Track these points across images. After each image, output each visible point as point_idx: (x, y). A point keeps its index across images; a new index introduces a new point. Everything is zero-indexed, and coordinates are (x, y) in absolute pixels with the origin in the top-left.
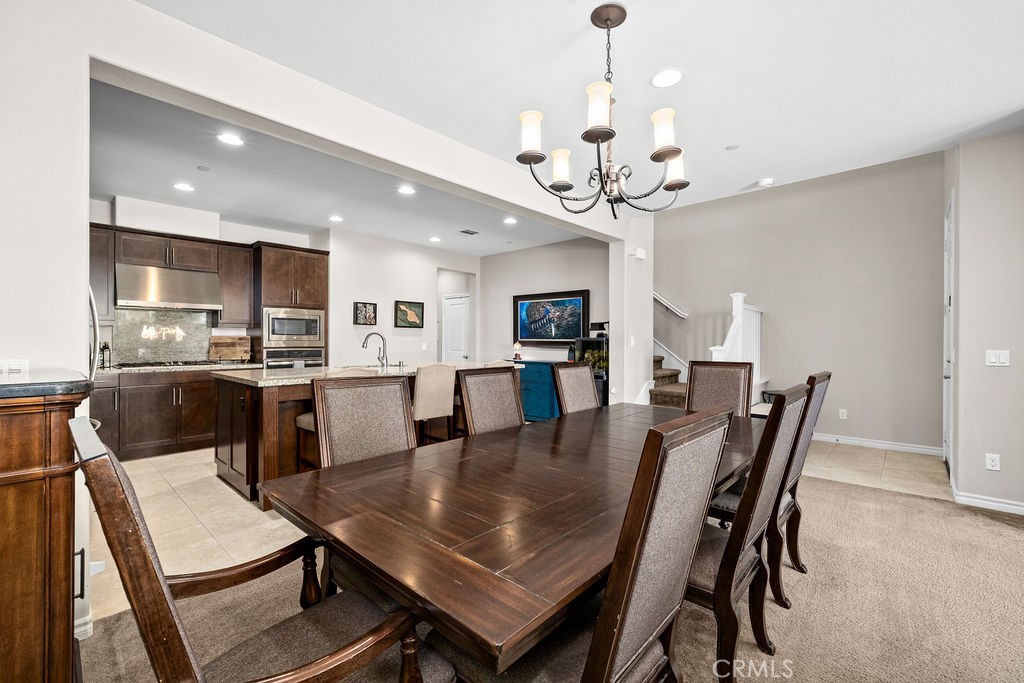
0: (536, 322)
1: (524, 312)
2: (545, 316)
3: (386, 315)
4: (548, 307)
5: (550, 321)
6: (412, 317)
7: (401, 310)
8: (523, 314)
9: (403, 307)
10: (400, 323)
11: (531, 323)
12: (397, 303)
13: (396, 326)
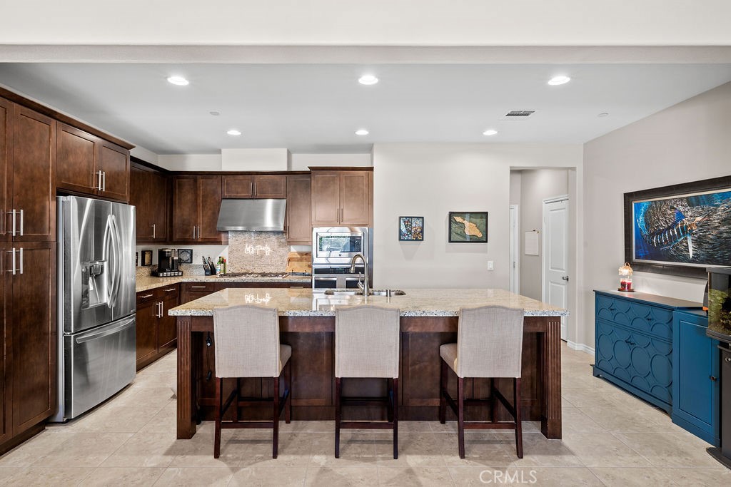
0: (660, 233)
1: (641, 218)
2: (675, 224)
3: (437, 229)
4: (681, 208)
5: (685, 231)
6: (471, 229)
7: (456, 223)
8: (639, 221)
9: (458, 219)
10: (454, 237)
11: (652, 235)
12: (451, 214)
13: (450, 241)
